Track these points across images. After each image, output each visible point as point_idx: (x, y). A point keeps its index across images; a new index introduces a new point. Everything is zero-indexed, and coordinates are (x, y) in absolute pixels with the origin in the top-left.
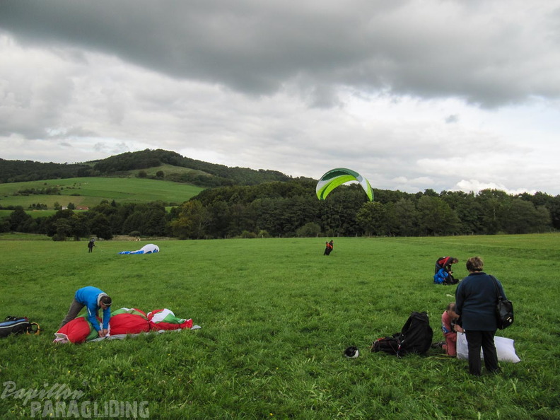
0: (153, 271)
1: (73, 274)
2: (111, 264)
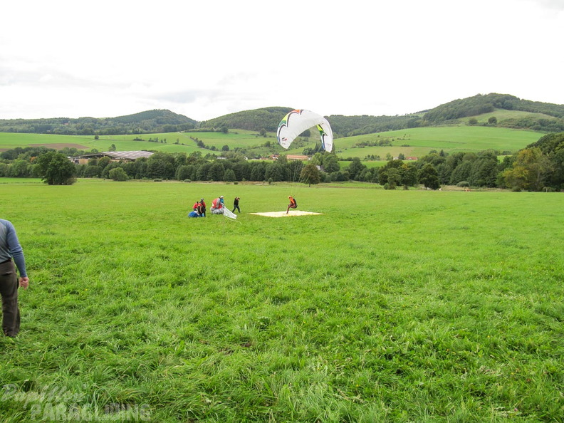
0: (482, 224)
1: (400, 222)
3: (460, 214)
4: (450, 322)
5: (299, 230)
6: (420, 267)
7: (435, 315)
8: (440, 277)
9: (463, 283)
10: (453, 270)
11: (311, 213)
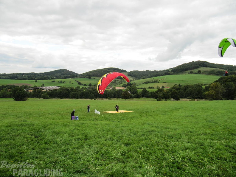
0: (199, 114)
1: (165, 114)
2: (180, 111)
3: (189, 110)
4: (194, 151)
5: (125, 118)
6: (178, 131)
7: (188, 148)
8: (186, 135)
9: (195, 137)
10: (191, 132)
11: (128, 111)
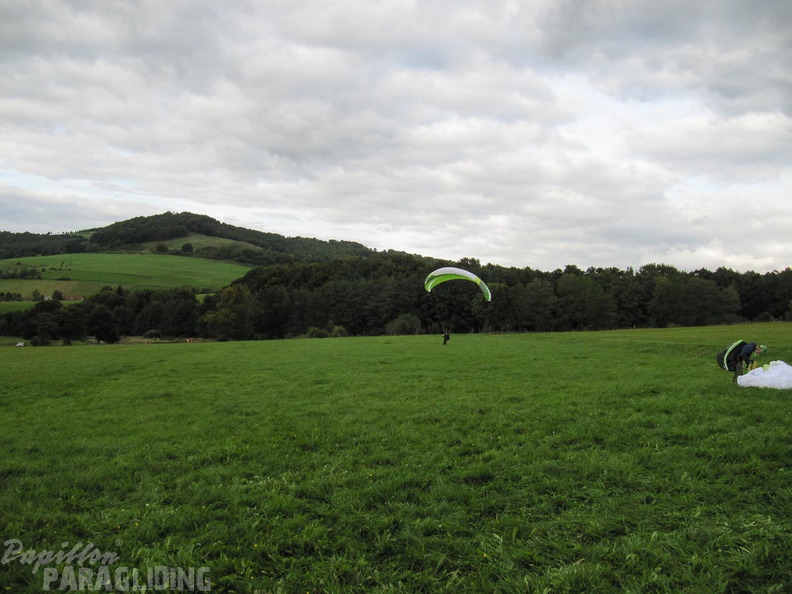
0: (188, 388)
1: (66, 394)
2: (123, 379)
3: (156, 376)
4: (193, 537)
6: (121, 461)
7: (168, 530)
8: (155, 471)
9: (191, 475)
10: (171, 457)
